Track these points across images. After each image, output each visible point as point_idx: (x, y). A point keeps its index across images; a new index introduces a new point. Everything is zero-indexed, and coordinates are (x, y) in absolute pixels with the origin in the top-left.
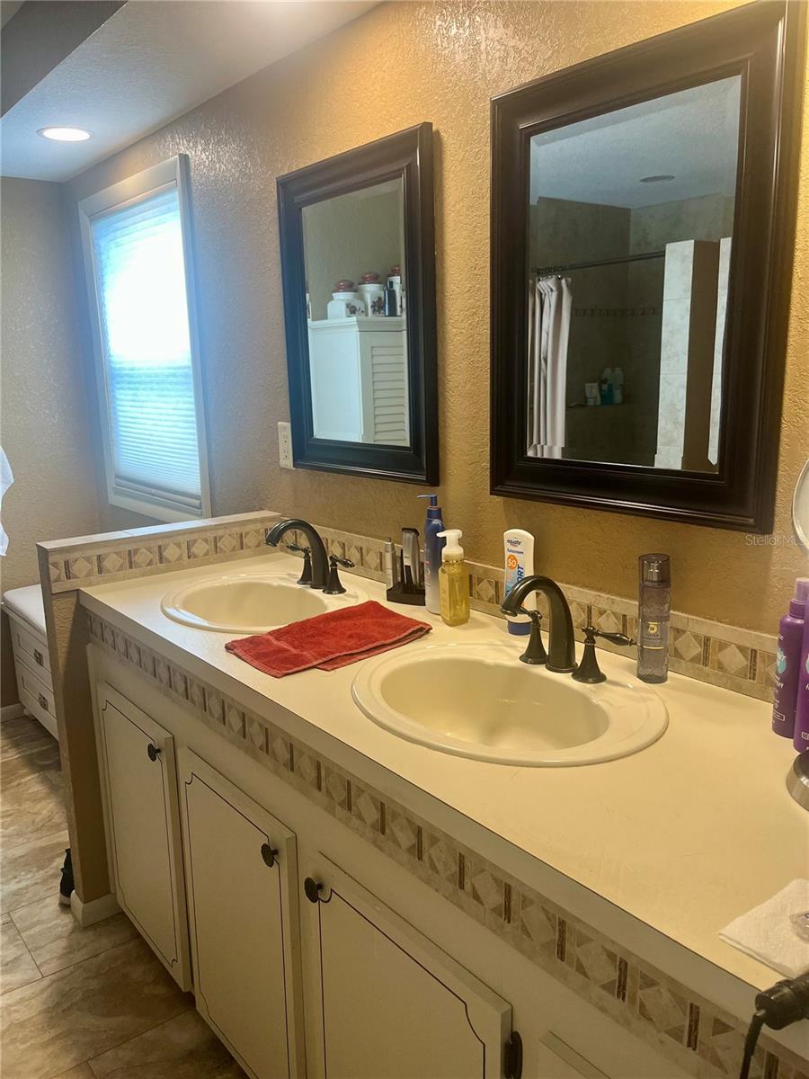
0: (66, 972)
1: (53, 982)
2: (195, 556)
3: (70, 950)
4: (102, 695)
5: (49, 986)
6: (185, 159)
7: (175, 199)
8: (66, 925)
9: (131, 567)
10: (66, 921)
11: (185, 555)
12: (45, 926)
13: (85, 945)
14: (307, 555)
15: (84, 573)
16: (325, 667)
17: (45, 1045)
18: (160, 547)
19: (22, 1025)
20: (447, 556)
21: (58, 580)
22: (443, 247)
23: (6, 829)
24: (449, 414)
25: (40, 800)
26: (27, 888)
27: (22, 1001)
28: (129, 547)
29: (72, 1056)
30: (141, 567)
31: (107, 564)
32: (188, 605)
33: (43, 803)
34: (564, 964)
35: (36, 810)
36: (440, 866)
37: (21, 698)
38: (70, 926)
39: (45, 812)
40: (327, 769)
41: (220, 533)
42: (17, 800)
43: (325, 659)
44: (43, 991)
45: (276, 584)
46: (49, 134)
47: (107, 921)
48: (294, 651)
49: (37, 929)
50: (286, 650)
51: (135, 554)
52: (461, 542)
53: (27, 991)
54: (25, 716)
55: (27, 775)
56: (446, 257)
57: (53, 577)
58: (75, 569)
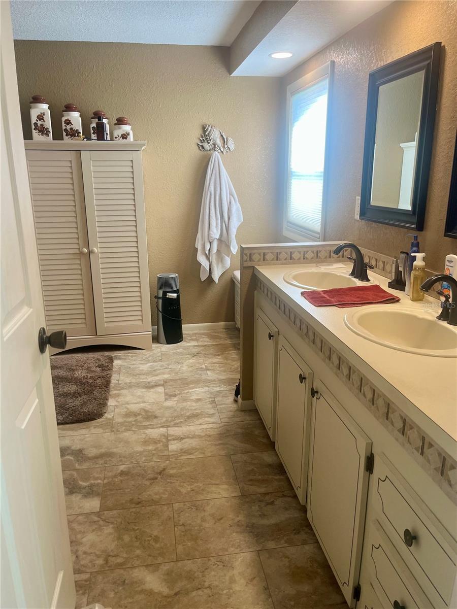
0: (230, 424)
1: (225, 425)
2: (307, 259)
3: (234, 416)
4: (258, 312)
5: (222, 426)
6: (333, 63)
7: (326, 83)
8: (234, 408)
9: (277, 260)
10: (234, 406)
11: (302, 257)
12: (226, 406)
13: (240, 417)
14: (355, 262)
15: (257, 260)
16: (340, 306)
17: (216, 445)
18: (291, 252)
19: (210, 436)
20: (416, 266)
21: (246, 261)
22: (440, 106)
23: (220, 368)
24: (432, 194)
25: (234, 361)
26: (223, 391)
27: (212, 428)
28: (278, 251)
29: (226, 452)
30: (281, 260)
31: (267, 257)
32: (295, 278)
33: (236, 362)
34: (388, 422)
35: (232, 364)
36: (355, 383)
37: (235, 319)
38: (236, 408)
39: (236, 365)
40: (325, 343)
41: (320, 249)
42: (227, 359)
43: (340, 303)
44: (220, 427)
45: (339, 274)
46: (274, 56)
47: (250, 411)
48: (328, 298)
49: (223, 406)
50: (325, 298)
51: (280, 254)
52: (424, 259)
53: (215, 426)
54: (236, 328)
55: (232, 350)
56: (441, 111)
57: (244, 260)
58: (254, 257)
